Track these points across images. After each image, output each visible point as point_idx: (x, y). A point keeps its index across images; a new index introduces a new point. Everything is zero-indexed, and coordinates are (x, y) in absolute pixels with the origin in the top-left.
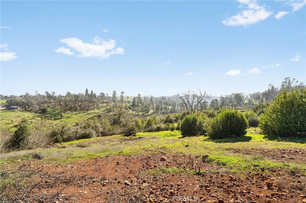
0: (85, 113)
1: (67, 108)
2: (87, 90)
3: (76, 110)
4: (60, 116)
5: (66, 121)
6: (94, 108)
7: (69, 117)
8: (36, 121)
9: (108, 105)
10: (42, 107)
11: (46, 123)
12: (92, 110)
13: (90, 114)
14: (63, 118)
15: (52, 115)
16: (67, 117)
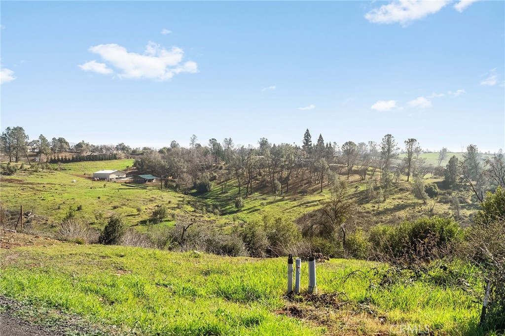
1: (254, 183)
2: (308, 135)
4: (234, 205)
6: (322, 187)
7: (256, 210)
8: (182, 213)
9: (362, 179)
10: (198, 179)
11: (202, 219)
12: (316, 193)
13: (307, 204)
14: (242, 211)
15: (219, 200)
16: (252, 209)
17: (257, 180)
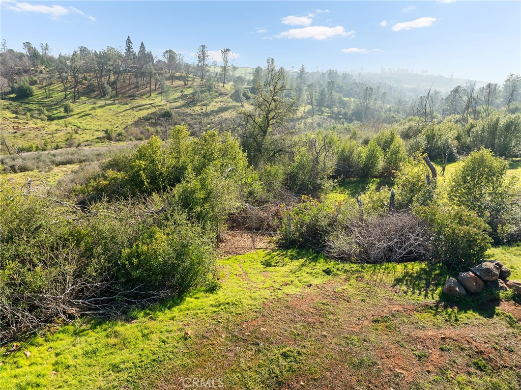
0: (127, 104)
1: (81, 88)
2: (129, 42)
3: (103, 95)
4: (62, 109)
5: (79, 125)
6: (150, 91)
7: (88, 115)
9: (185, 85)
10: (16, 83)
11: (27, 126)
12: (144, 97)
13: (139, 108)
14: (71, 115)
15: (44, 105)
16: (82, 114)
17: (83, 84)
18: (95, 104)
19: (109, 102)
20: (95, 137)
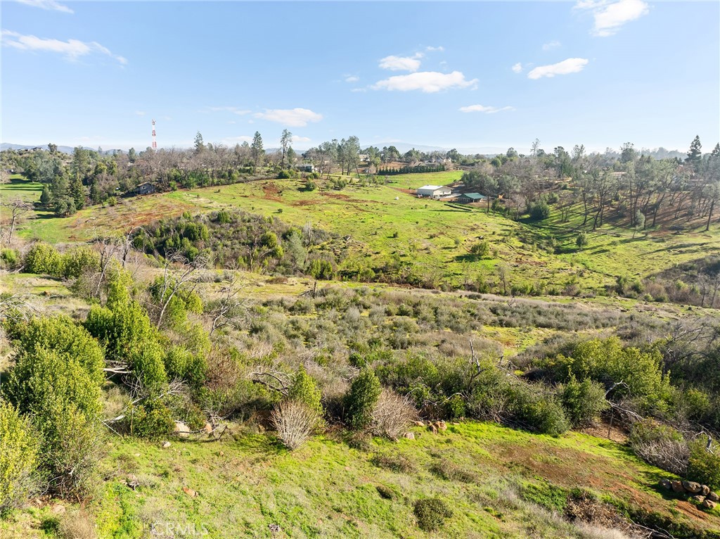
0: (663, 241)
1: (606, 210)
2: (696, 144)
3: (634, 223)
4: (574, 240)
5: (589, 264)
6: (708, 223)
7: (604, 251)
8: (507, 250)
11: (530, 259)
12: (696, 231)
13: (681, 249)
14: (584, 249)
15: (556, 231)
16: (598, 249)
17: (612, 206)
18: (618, 236)
19: (639, 235)
20: (602, 285)
